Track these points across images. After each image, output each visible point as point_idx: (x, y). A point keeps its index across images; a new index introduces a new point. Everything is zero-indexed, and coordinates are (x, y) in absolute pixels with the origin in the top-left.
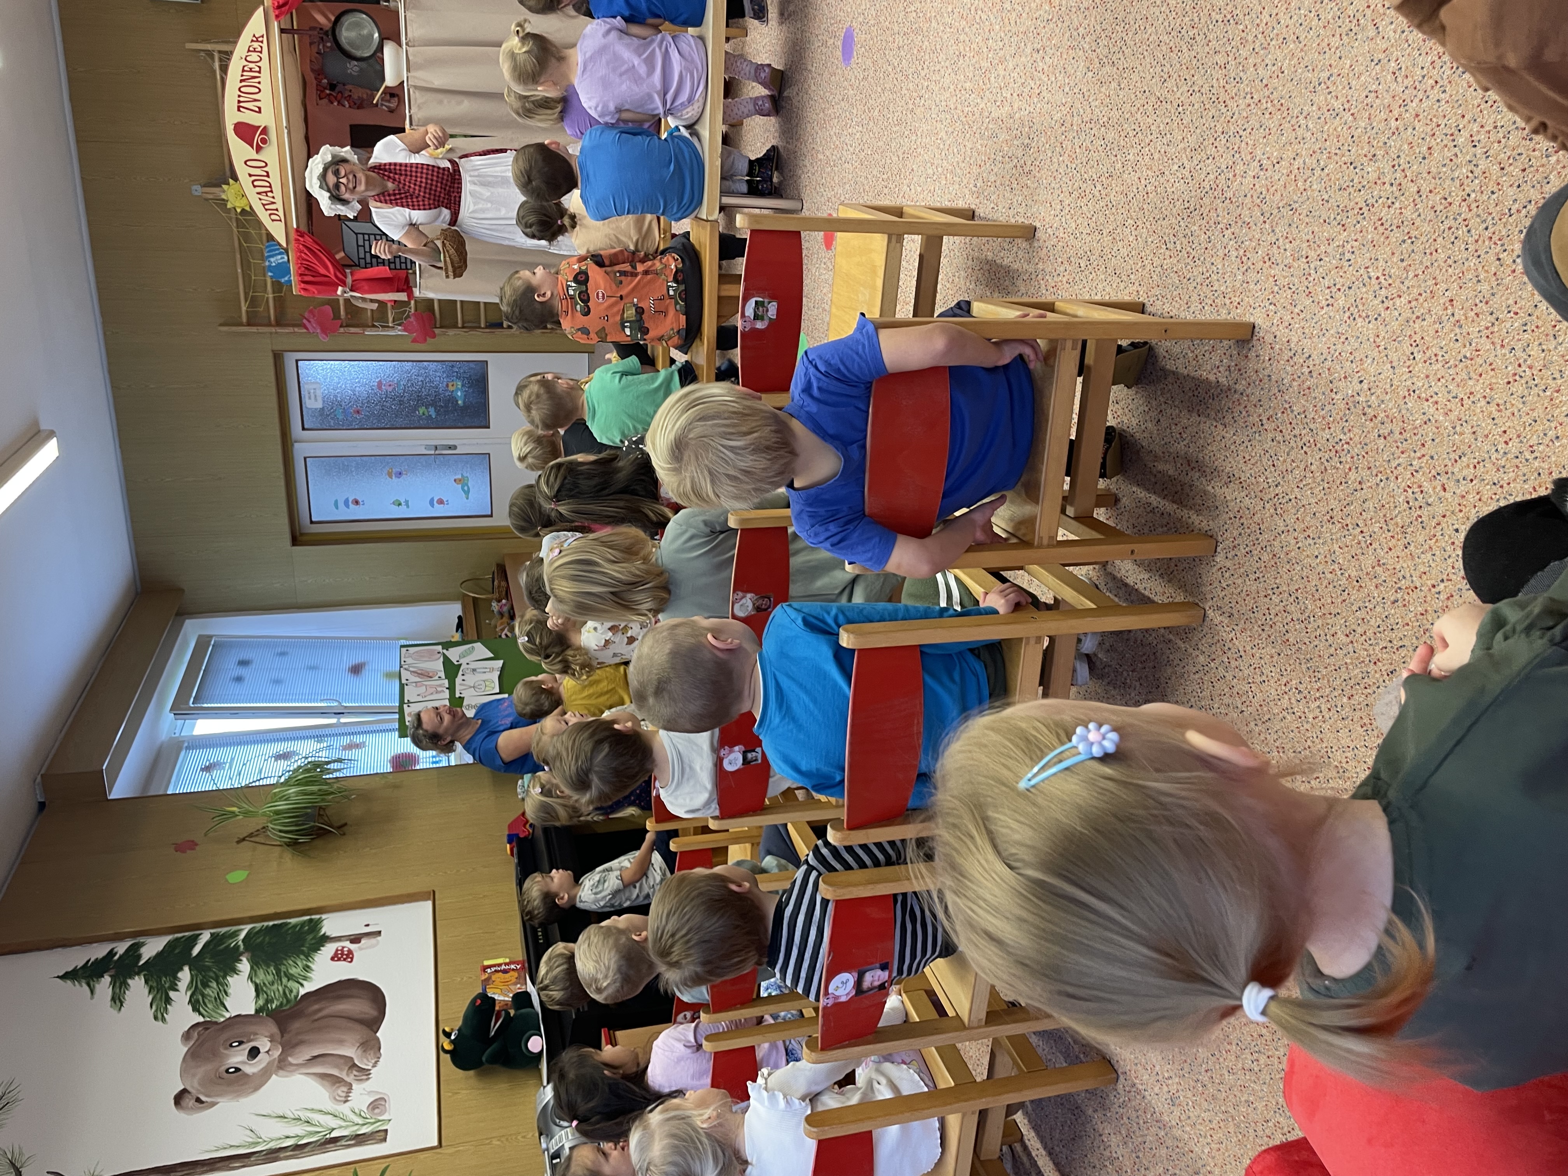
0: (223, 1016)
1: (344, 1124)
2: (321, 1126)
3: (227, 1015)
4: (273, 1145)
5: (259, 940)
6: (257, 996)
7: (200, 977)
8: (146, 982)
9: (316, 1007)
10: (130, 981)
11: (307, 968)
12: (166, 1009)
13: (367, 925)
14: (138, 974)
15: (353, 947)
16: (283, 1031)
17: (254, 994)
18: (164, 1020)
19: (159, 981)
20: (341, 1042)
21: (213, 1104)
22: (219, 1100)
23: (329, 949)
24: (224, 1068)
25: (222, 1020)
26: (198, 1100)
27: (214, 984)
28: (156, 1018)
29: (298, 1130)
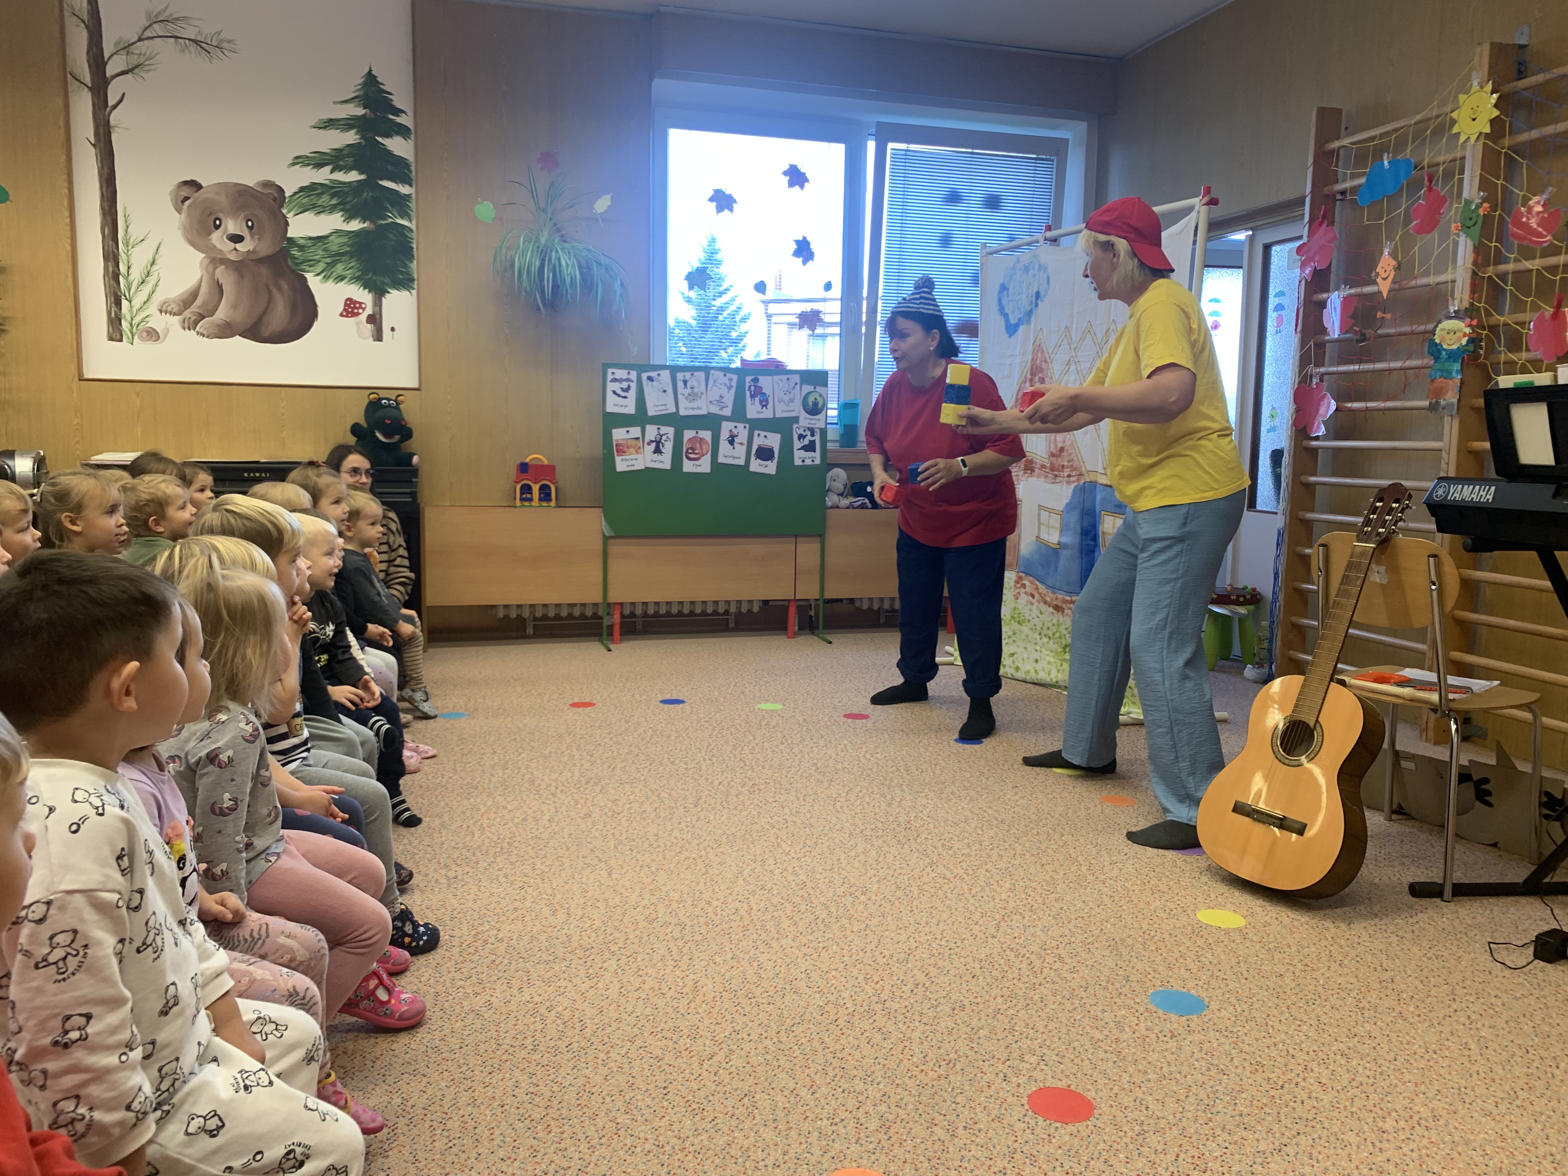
0: (289, 212)
1: (134, 310)
2: (136, 292)
3: (289, 216)
4: (123, 257)
5: (391, 236)
6: (311, 238)
7: (346, 189)
8: (349, 145)
9: (285, 286)
10: (353, 132)
11: (340, 278)
12: (308, 165)
13: (393, 329)
14: (363, 138)
15: (363, 317)
16: (260, 261)
17: (314, 235)
18: (294, 164)
19: (348, 156)
20: (235, 307)
21: (179, 211)
22: (184, 215)
23: (365, 297)
24: (221, 216)
25: (284, 211)
26: (186, 199)
27: (334, 201)
28: (297, 158)
29: (136, 275)
